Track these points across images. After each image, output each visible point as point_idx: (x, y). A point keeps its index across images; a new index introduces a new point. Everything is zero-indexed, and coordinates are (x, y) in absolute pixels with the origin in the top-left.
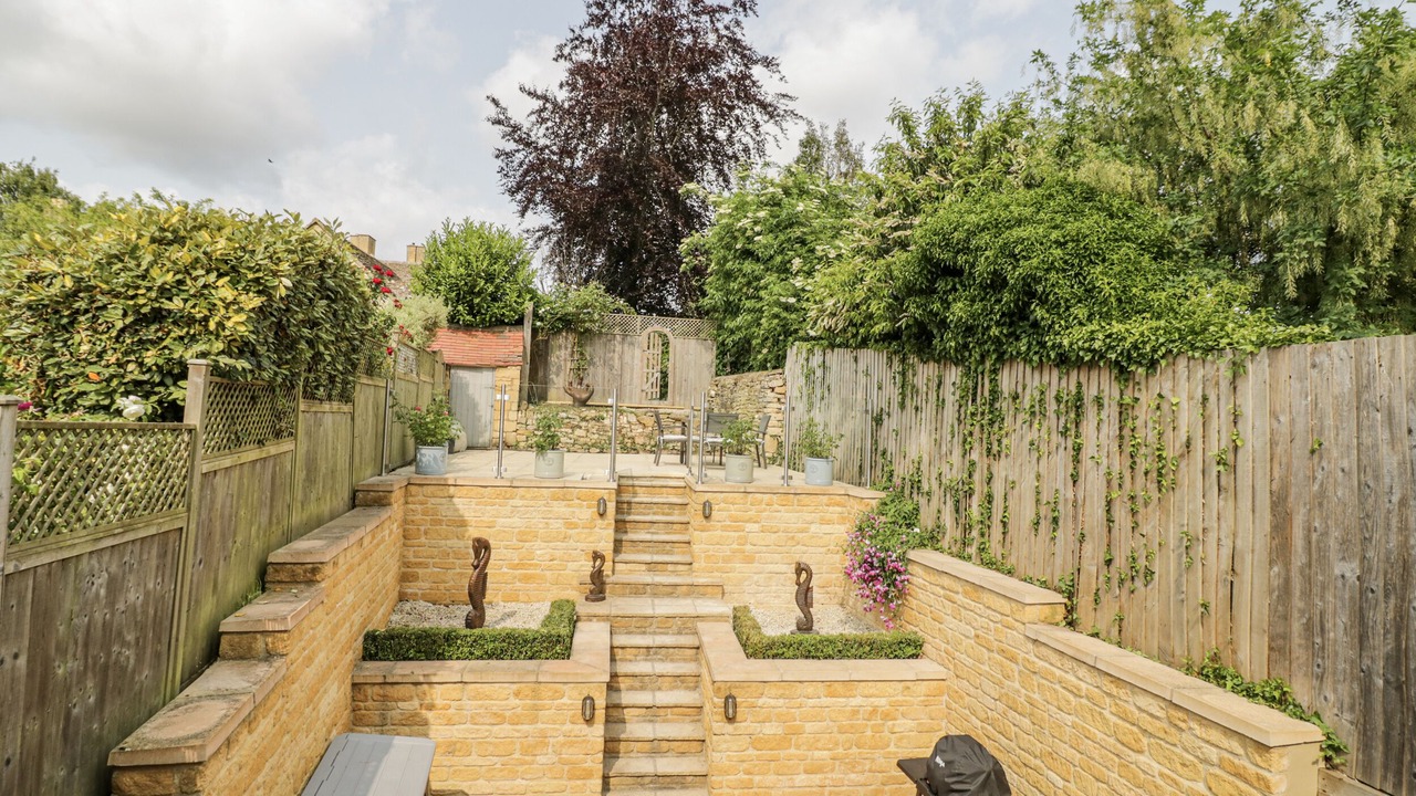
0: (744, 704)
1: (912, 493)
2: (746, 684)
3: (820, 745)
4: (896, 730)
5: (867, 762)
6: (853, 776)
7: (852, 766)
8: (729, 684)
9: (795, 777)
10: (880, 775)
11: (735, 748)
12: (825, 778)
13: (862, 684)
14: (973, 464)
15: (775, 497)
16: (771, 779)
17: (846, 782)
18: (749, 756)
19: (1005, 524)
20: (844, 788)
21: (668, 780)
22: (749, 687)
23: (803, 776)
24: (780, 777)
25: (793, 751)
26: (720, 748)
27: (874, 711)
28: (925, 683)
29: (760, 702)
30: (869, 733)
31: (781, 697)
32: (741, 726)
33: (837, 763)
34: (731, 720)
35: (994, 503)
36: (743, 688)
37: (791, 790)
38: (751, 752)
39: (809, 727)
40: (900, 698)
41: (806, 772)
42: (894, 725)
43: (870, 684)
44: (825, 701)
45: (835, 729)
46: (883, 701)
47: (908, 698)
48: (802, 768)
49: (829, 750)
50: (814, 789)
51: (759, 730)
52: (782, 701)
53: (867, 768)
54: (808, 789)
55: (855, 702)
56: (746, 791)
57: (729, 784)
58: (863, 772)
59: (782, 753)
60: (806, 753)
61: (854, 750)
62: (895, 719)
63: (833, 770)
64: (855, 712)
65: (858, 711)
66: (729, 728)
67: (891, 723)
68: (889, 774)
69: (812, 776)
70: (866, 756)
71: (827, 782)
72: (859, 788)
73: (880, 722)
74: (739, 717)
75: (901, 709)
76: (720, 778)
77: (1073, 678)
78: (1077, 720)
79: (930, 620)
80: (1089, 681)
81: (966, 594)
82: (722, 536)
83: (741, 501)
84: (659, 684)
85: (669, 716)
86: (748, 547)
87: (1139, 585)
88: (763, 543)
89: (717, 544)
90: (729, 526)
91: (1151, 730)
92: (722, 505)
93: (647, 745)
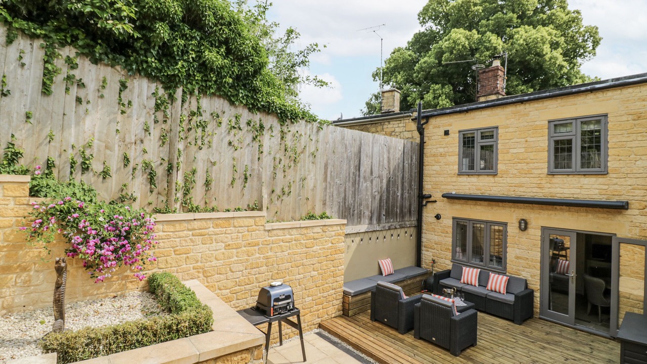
77: (288, 237)
78: (290, 251)
79: (173, 255)
80: (296, 234)
81: (217, 226)
87: (285, 198)
91: (318, 237)
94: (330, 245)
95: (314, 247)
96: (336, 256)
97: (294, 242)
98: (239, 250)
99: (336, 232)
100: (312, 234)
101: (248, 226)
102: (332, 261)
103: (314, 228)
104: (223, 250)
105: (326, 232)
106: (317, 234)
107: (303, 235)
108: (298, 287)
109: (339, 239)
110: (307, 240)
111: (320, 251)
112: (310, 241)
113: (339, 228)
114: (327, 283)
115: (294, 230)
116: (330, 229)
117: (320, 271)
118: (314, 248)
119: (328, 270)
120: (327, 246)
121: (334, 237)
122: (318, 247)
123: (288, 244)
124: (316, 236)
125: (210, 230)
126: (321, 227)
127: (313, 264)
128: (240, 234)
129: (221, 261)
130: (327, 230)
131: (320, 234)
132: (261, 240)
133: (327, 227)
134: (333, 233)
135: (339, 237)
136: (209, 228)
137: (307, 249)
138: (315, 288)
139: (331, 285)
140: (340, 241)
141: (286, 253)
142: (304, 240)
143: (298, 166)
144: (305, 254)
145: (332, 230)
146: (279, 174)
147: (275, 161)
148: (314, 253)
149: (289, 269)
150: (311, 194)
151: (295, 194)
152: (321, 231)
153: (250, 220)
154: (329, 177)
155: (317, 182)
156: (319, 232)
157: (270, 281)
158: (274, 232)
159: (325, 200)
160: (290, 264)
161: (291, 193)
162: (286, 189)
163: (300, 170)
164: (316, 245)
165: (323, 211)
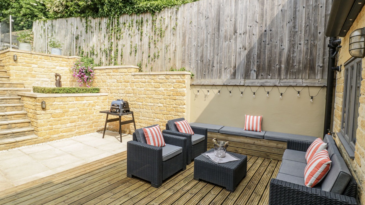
0: (48, 104)
2: (48, 98)
3: (74, 114)
4: (96, 109)
5: (88, 118)
6: (84, 122)
7: (84, 120)
8: (42, 98)
9: (66, 124)
10: (92, 121)
11: (46, 118)
12: (76, 124)
13: (86, 97)
14: (112, 42)
16: (59, 126)
17: (82, 124)
18: (51, 120)
19: (121, 55)
20: (82, 126)
21: (18, 134)
22: (50, 99)
23: (70, 124)
24: (62, 125)
25: (66, 117)
26: (40, 118)
27: (90, 104)
28: (103, 96)
29: (54, 103)
30: (88, 110)
31: (61, 101)
32: (48, 111)
33: (80, 119)
34: (44, 109)
36: (48, 99)
37: (66, 128)
38: (52, 119)
39: (70, 110)
40: (96, 101)
41: (70, 123)
42: (95, 108)
43: (88, 97)
44: (75, 102)
45: (79, 110)
46: (92, 102)
47: (98, 101)
48: (69, 122)
49: (77, 116)
50: (73, 127)
51: (54, 112)
52: (61, 103)
54: (71, 127)
55: (85, 102)
56: (50, 130)
57: (45, 129)
58: (87, 121)
59: (62, 118)
60: (70, 117)
61: (84, 115)
62: (95, 106)
63: (78, 121)
64: (84, 105)
65: (85, 105)
66: (43, 112)
68: (94, 120)
69: (72, 123)
70: (88, 116)
71: (77, 125)
72: (86, 125)
73: (91, 107)
74: (47, 108)
75: (96, 103)
76: (41, 128)
77: (144, 80)
78: (145, 88)
79: (102, 82)
80: (148, 78)
81: (114, 72)
82: (22, 68)
83: (30, 57)
84: (5, 110)
85: (13, 118)
86: (33, 72)
87: (156, 59)
88: (39, 71)
89: (21, 70)
90: (25, 65)
91: (162, 82)
92: (22, 57)
93: (6, 126)
94: (172, 88)
95: (160, 88)
96: (177, 97)
97: (147, 83)
98: (122, 83)
99: (177, 80)
100: (159, 80)
101: (125, 73)
102: (175, 100)
103: (159, 75)
104: (116, 83)
105: (168, 79)
106: (162, 80)
107: (152, 79)
108: (150, 110)
109: (180, 85)
110: (155, 83)
111: (164, 91)
112: (157, 83)
113: (179, 77)
114: (170, 114)
115: (147, 76)
116: (171, 77)
117: (165, 105)
118: (160, 89)
119: (171, 106)
120: (169, 89)
121: (175, 83)
122: (163, 89)
123: (144, 84)
124: (161, 81)
125: (112, 73)
126: (165, 76)
127: (160, 99)
128: (122, 76)
129: (115, 88)
130: (169, 78)
131: (163, 80)
132: (130, 80)
133: (168, 76)
134: (174, 81)
135: (180, 84)
136: (111, 72)
137: (155, 89)
138: (161, 115)
139: (173, 116)
140: (181, 87)
141: (143, 89)
142: (153, 83)
143: (163, 39)
144: (154, 92)
145: (173, 78)
146: (152, 45)
147: (149, 39)
148: (160, 92)
149: (144, 98)
150: (173, 56)
151: (162, 57)
152: (164, 78)
153: (125, 69)
154: (187, 42)
155: (177, 47)
156: (163, 79)
157: (135, 102)
158: (136, 76)
159: (184, 59)
160: (145, 95)
161: (160, 56)
162: (157, 54)
163: (165, 41)
164: (161, 87)
165: (182, 67)
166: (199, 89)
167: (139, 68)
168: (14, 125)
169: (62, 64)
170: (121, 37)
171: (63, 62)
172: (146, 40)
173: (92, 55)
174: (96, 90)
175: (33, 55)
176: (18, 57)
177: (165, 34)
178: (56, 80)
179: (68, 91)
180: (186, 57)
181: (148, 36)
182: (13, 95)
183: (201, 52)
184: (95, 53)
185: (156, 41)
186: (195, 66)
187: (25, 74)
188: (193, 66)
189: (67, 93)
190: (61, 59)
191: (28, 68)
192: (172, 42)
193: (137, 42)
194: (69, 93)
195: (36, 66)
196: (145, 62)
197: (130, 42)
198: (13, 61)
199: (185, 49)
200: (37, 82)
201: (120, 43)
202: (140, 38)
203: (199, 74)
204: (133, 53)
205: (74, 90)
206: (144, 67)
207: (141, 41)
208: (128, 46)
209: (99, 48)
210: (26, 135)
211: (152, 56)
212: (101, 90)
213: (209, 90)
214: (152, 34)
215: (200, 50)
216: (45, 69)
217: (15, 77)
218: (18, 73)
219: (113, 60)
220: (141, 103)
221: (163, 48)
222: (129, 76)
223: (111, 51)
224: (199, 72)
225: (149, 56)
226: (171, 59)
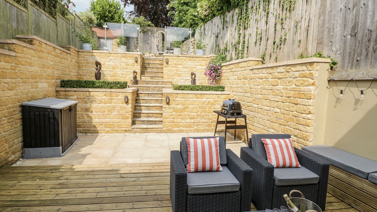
0: (172, 100)
1: (225, 52)
2: (172, 94)
3: (193, 111)
4: (215, 108)
5: (207, 116)
6: (203, 120)
7: (203, 117)
8: (167, 94)
9: (186, 120)
10: (211, 120)
11: (169, 111)
12: (195, 120)
13: (206, 95)
14: (240, 34)
15: (187, 58)
16: (179, 120)
17: (201, 122)
18: (173, 114)
19: (248, 47)
20: (200, 123)
21: (152, 122)
22: (173, 95)
23: (189, 120)
24: (182, 120)
25: (186, 113)
26: (165, 112)
27: (209, 103)
28: (224, 95)
29: (176, 99)
30: (208, 109)
31: (182, 98)
32: (171, 106)
33: (199, 116)
34: (168, 103)
35: (245, 44)
36: (171, 95)
37: (185, 123)
38: (174, 113)
39: (190, 106)
40: (217, 99)
41: (190, 119)
42: (215, 106)
43: (208, 95)
44: (195, 99)
45: (198, 107)
46: (212, 100)
47: (219, 99)
48: (188, 117)
49: (196, 113)
50: (192, 123)
51: (176, 107)
52: (182, 99)
53: (207, 118)
54: (190, 123)
55: (204, 99)
56: (173, 123)
57: (168, 121)
58: (206, 119)
59: (183, 114)
60: (190, 113)
61: (203, 113)
62: (215, 105)
63: (197, 118)
64: (204, 103)
65: (205, 102)
66: (167, 106)
67: (213, 106)
68: (213, 120)
69: (191, 120)
70: (207, 115)
71: (196, 122)
72: (205, 123)
73: (211, 105)
74: (170, 103)
75: (217, 102)
76: (165, 120)
77: (261, 75)
78: (262, 86)
79: (226, 80)
80: (265, 73)
81: (236, 67)
82: (171, 69)
83: (177, 59)
84: (151, 102)
85: (153, 109)
86: (179, 72)
87: (282, 45)
88: (183, 71)
89: (170, 71)
90: (174, 66)
91: (280, 77)
92: (171, 60)
93: (146, 115)
94: (294, 86)
95: (277, 85)
96: (299, 100)
97: (264, 79)
98: (241, 80)
99: (301, 72)
100: (277, 74)
101: (244, 67)
102: (296, 104)
103: (278, 68)
104: (237, 80)
105: (289, 72)
106: (281, 74)
107: (270, 74)
108: (266, 116)
109: (304, 81)
110: (273, 78)
111: (282, 91)
112: (275, 79)
113: (304, 68)
114: (288, 126)
115: (264, 69)
116: (293, 69)
117: (282, 110)
118: (278, 87)
119: (291, 113)
120: (289, 87)
121: (298, 78)
122: (282, 87)
123: (260, 80)
124: (280, 75)
125: (234, 69)
126: (284, 67)
127: (277, 102)
128: (241, 72)
129: (236, 85)
130: (289, 70)
131: (283, 74)
132: (248, 75)
133: (289, 67)
134: (297, 74)
135: (305, 79)
136: (233, 68)
137: (272, 87)
138: (277, 124)
139: (292, 129)
140: (306, 83)
141: (259, 87)
142: (271, 78)
143: (293, 13)
144: (271, 91)
145: (295, 70)
146: (279, 27)
147: (276, 18)
148: (278, 92)
149: (261, 99)
150: (304, 35)
151: (290, 40)
152: (284, 70)
153: (244, 63)
154: (328, 8)
155: (312, 20)
156: (283, 72)
157: (252, 104)
158: (254, 71)
159: (322, 38)
160: (261, 95)
161: (287, 40)
162: (283, 38)
163: (295, 15)
164: (279, 85)
165: (318, 51)
166: (343, 88)
167: (262, 60)
168: (151, 115)
169: (202, 64)
170: (249, 24)
171: (203, 62)
172: (272, 20)
173: (226, 52)
174: (220, 88)
175: (180, 57)
176: (169, 60)
177: (296, 5)
178: (192, 78)
179: (192, 89)
180: (326, 33)
181: (275, 15)
182: (160, 91)
183: (352, 19)
184: (228, 49)
185: (284, 20)
186: (340, 46)
187: (173, 74)
188: (335, 47)
189: (191, 90)
190: (201, 59)
191: (176, 68)
192: (305, 14)
193: (263, 28)
194: (193, 90)
195: (181, 66)
196: (269, 52)
197: (256, 29)
198: (166, 64)
199: (324, 20)
200: (181, 81)
201: (247, 32)
202: (266, 20)
203: (347, 61)
204: (258, 42)
205: (198, 88)
206: (267, 58)
207: (267, 24)
208: (254, 34)
209: (231, 43)
210: (157, 124)
211: (278, 42)
212: (226, 89)
213: (363, 89)
214: (279, 11)
215: (350, 16)
216: (188, 69)
217: (166, 77)
218: (168, 73)
219: (240, 55)
220: (256, 106)
221: (292, 27)
222: (247, 71)
223: (239, 43)
224: (347, 57)
225: (274, 43)
226: (302, 42)
